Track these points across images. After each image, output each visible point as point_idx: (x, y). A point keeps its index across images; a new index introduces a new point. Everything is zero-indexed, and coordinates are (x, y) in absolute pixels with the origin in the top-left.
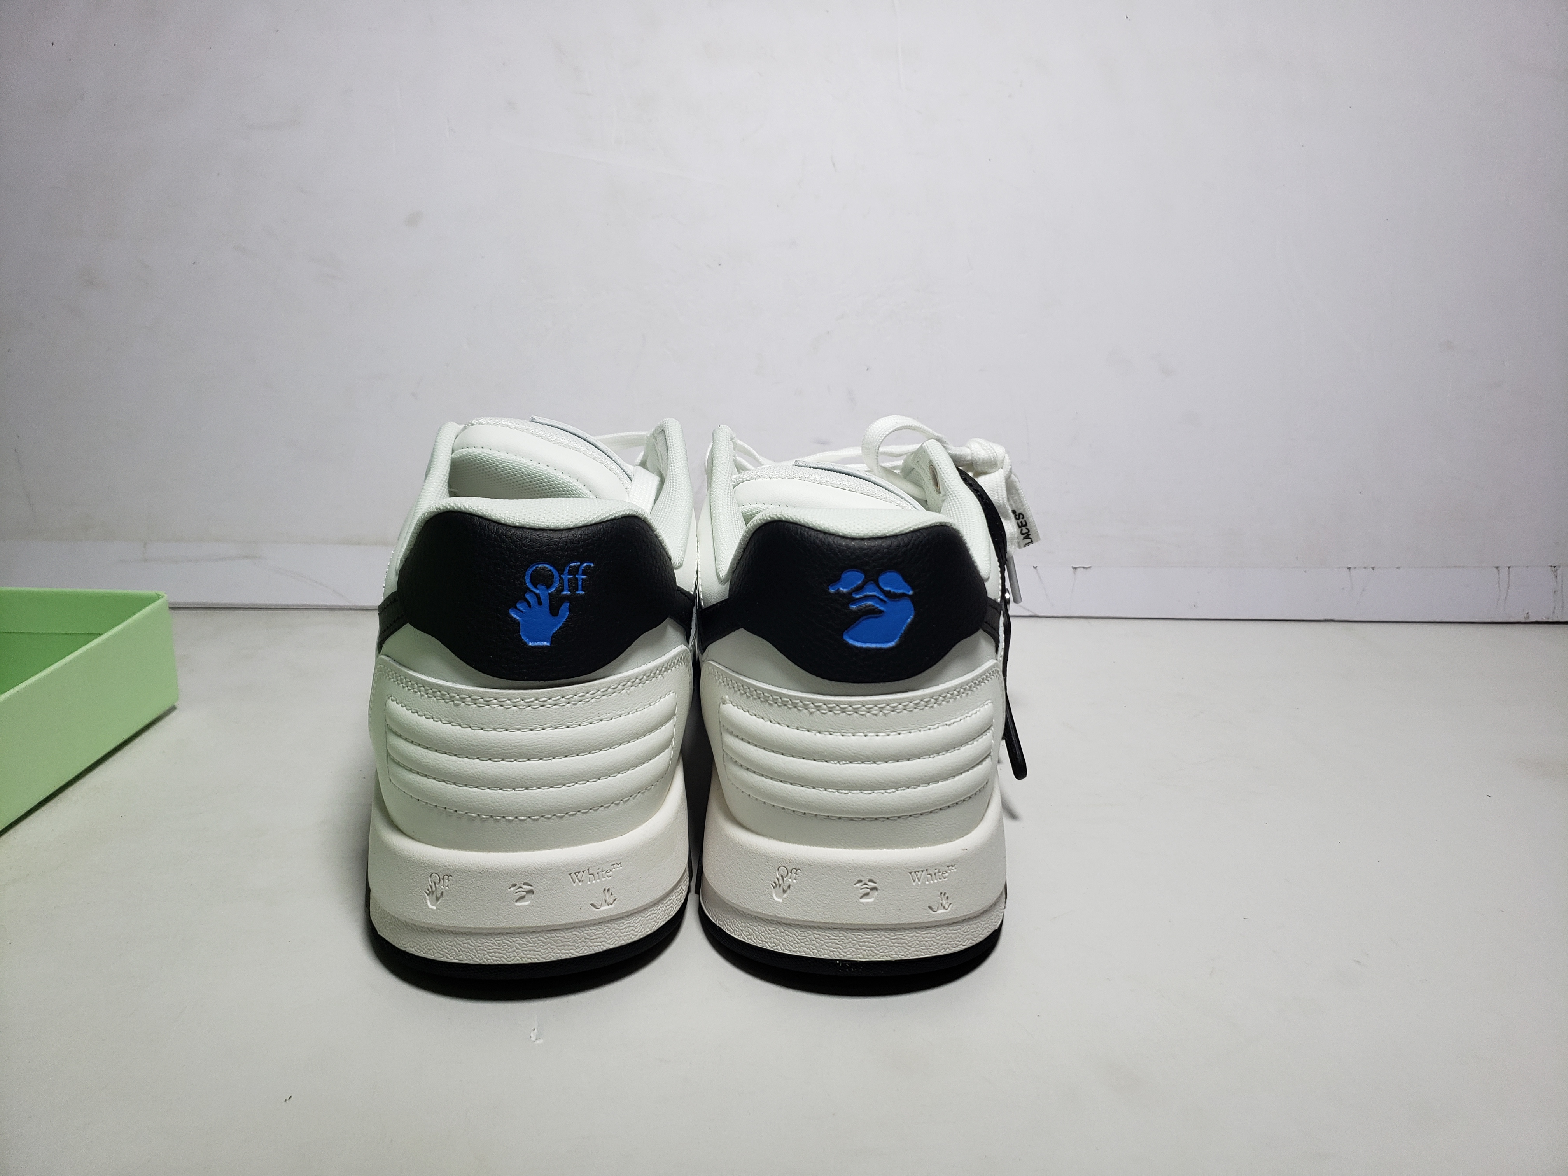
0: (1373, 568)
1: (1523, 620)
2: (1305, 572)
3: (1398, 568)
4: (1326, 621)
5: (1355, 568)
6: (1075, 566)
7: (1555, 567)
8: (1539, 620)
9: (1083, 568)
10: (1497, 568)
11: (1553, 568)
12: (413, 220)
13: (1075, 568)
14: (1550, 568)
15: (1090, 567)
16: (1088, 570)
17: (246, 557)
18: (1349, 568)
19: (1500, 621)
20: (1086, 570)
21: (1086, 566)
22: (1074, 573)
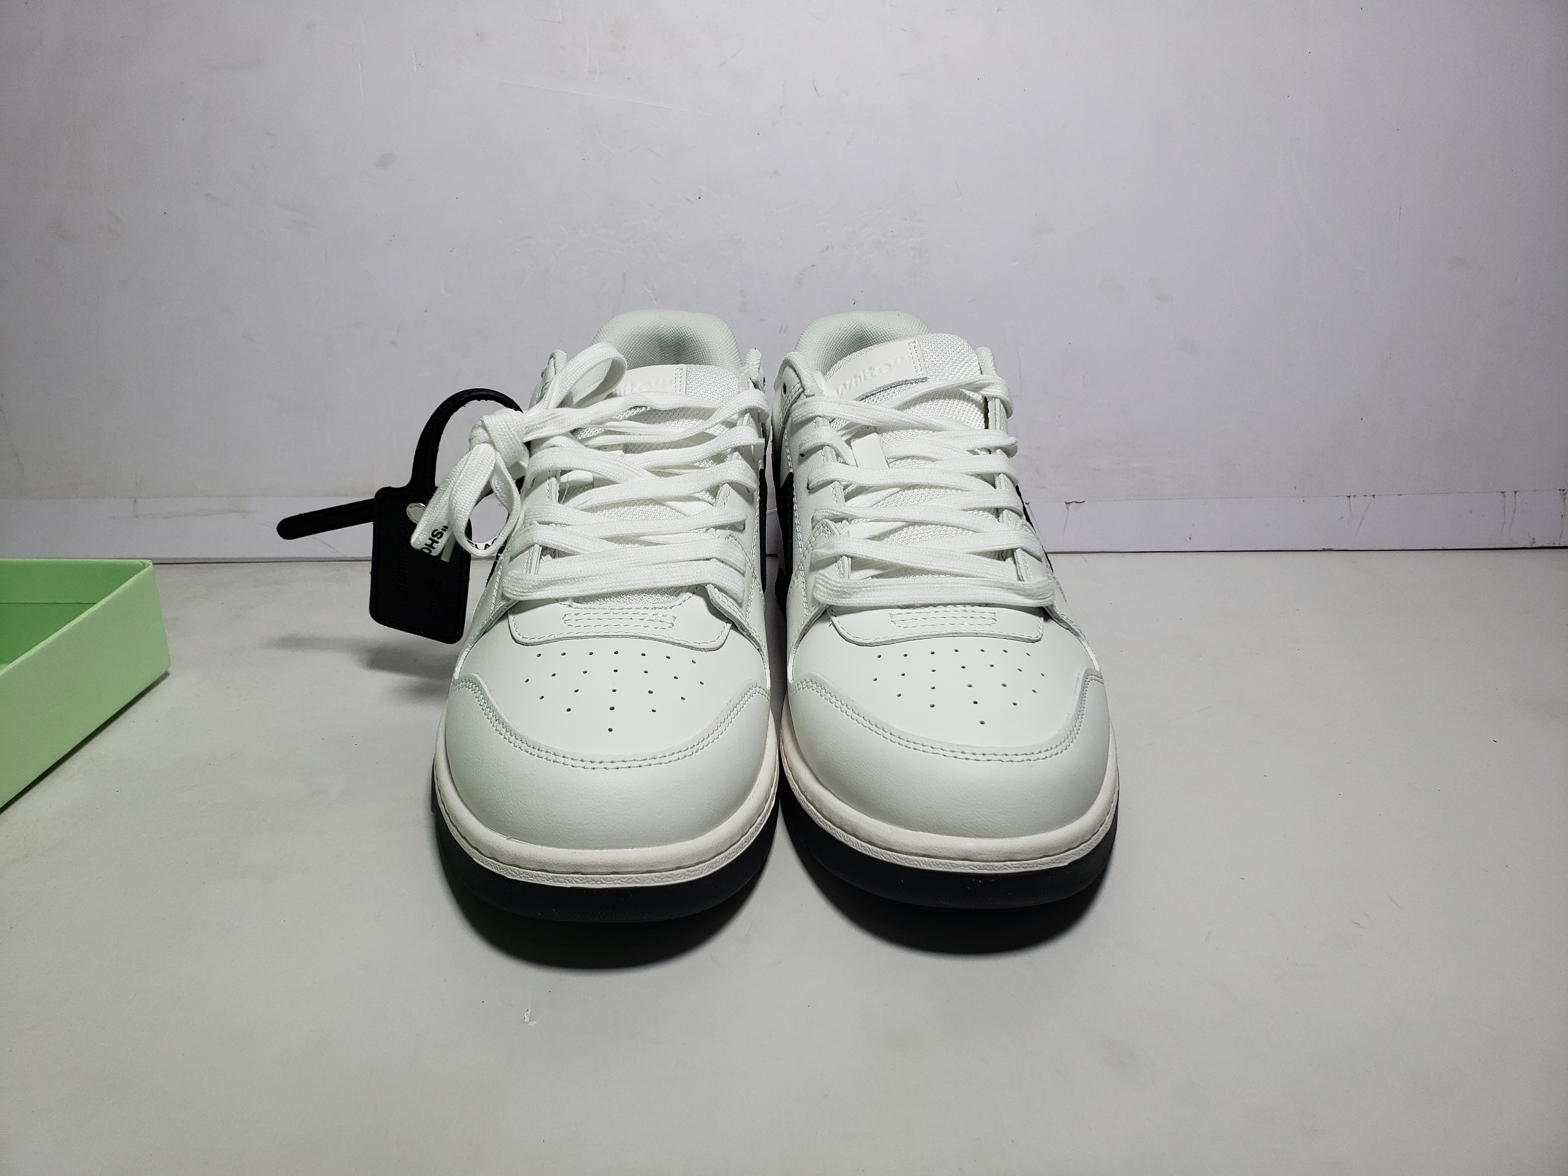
0: (1374, 496)
1: (1529, 546)
2: (1303, 501)
3: (1399, 495)
4: (1324, 550)
5: (1355, 496)
7: (1563, 490)
8: (1546, 545)
9: (1077, 502)
10: (1503, 492)
11: (1562, 491)
12: (385, 161)
13: (1068, 503)
14: (1559, 491)
15: (1084, 502)
16: (1082, 504)
17: (234, 511)
18: (1349, 497)
19: (1504, 547)
20: (1079, 504)
21: (1079, 500)
22: (1067, 508)
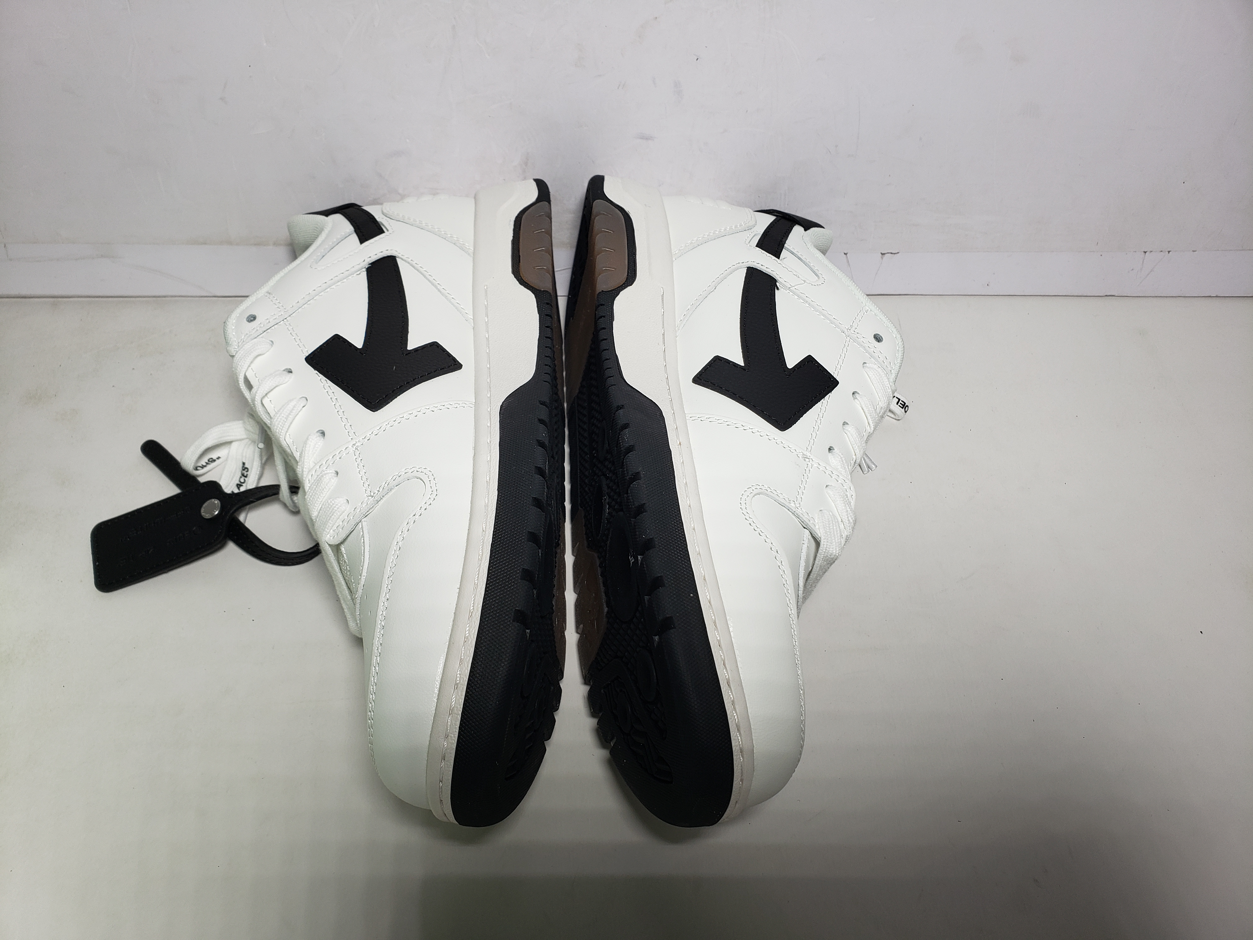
2: (1101, 256)
3: (1193, 251)
5: (1151, 251)
15: (898, 253)
16: (896, 256)
17: (102, 257)
18: (1145, 252)
20: (893, 255)
21: (893, 252)
22: (882, 258)
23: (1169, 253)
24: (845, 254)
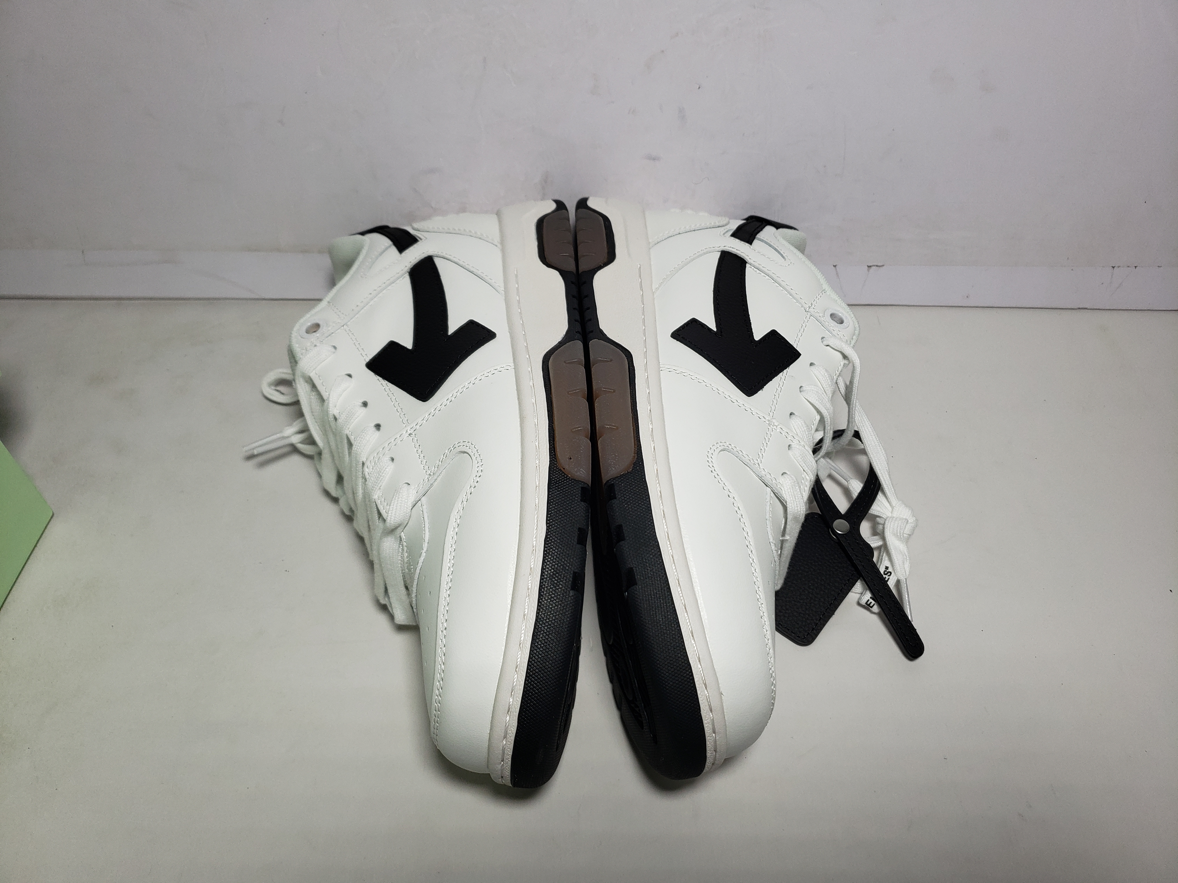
2: (1072, 270)
3: (1159, 267)
6: (869, 265)
9: (877, 266)
13: (869, 267)
15: (883, 266)
16: (881, 268)
17: (167, 262)
18: (1113, 267)
20: (879, 268)
21: (879, 264)
22: (868, 270)
23: (1136, 268)
24: (834, 266)
